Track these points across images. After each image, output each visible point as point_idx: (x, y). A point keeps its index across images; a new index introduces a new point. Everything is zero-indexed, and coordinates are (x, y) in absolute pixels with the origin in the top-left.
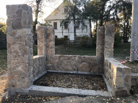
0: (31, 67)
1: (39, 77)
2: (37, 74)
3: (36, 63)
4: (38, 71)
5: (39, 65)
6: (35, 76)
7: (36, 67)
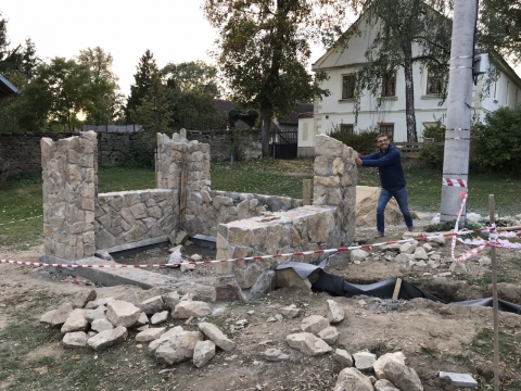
0: (87, 212)
1: (139, 244)
2: (134, 237)
3: (131, 208)
4: (142, 229)
5: (144, 216)
6: (125, 241)
7: (129, 218)
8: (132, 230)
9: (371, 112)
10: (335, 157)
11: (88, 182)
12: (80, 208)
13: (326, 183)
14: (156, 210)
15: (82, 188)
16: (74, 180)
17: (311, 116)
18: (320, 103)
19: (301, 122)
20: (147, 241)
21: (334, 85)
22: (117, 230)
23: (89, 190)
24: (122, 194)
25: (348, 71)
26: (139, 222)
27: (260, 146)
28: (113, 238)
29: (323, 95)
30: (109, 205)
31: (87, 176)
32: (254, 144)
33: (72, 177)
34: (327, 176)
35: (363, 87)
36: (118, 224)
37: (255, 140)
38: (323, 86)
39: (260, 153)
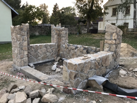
1: (44, 61)
2: (43, 59)
3: (41, 49)
4: (45, 56)
5: (46, 52)
6: (40, 60)
7: (41, 53)
8: (42, 56)
9: (122, 19)
10: (114, 33)
11: (25, 41)
12: (22, 50)
13: (110, 43)
14: (50, 50)
15: (23, 43)
16: (20, 40)
17: (102, 21)
18: (105, 17)
19: (99, 23)
20: (47, 60)
21: (110, 11)
22: (37, 56)
23: (25, 43)
24: (38, 45)
25: (114, 7)
26: (44, 54)
27: (87, 30)
28: (35, 59)
29: (106, 14)
30: (34, 48)
31: (24, 39)
32: (85, 29)
33: (19, 39)
34: (110, 40)
35: (120, 11)
36: (37, 55)
37: (85, 28)
38: (107, 11)
39: (87, 32)
